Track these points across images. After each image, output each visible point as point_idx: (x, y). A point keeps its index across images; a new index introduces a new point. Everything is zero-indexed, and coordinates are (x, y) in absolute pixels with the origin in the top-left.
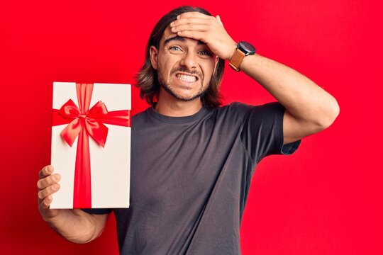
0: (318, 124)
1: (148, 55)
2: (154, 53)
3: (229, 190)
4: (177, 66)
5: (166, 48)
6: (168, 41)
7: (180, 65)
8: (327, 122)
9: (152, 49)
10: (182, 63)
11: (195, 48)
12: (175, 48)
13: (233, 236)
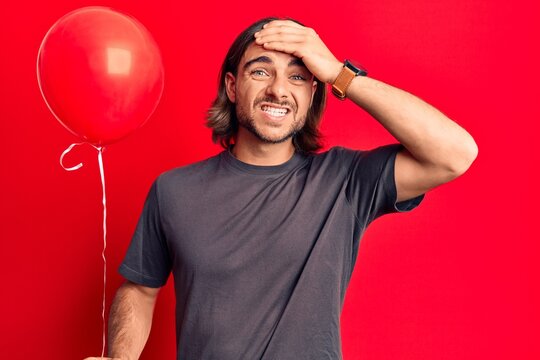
0: (450, 169)
1: (222, 85)
2: (230, 81)
3: (328, 263)
4: (262, 95)
5: (246, 73)
6: (249, 64)
7: (266, 94)
8: (462, 166)
9: (229, 77)
10: (269, 91)
11: (286, 72)
12: (259, 72)
13: (332, 325)
